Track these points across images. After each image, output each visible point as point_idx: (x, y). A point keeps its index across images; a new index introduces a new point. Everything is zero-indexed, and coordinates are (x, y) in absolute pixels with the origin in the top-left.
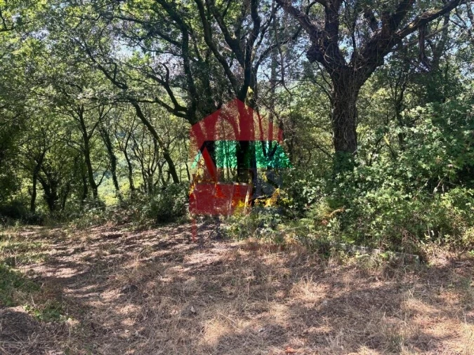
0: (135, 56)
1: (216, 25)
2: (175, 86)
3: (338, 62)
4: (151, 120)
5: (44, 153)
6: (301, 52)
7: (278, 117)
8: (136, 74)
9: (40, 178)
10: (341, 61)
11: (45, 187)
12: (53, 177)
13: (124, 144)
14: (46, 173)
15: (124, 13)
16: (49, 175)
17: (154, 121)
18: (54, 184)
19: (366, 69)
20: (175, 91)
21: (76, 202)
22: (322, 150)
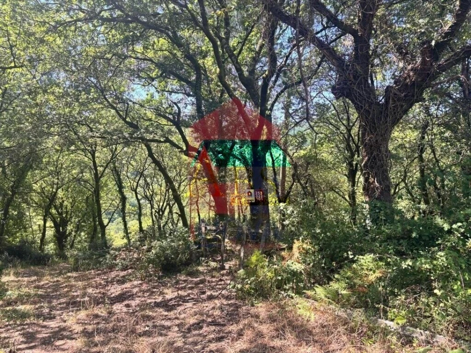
0: (149, 97)
1: (230, 66)
2: (187, 127)
3: (369, 98)
4: (163, 160)
5: (56, 192)
6: (316, 93)
7: (291, 159)
8: (150, 114)
9: (52, 216)
10: (372, 97)
11: (56, 226)
12: (64, 215)
13: (135, 184)
14: (58, 211)
15: (139, 55)
16: (60, 214)
17: (166, 162)
18: (64, 222)
19: (402, 106)
20: (187, 132)
21: (86, 241)
22: (337, 193)
